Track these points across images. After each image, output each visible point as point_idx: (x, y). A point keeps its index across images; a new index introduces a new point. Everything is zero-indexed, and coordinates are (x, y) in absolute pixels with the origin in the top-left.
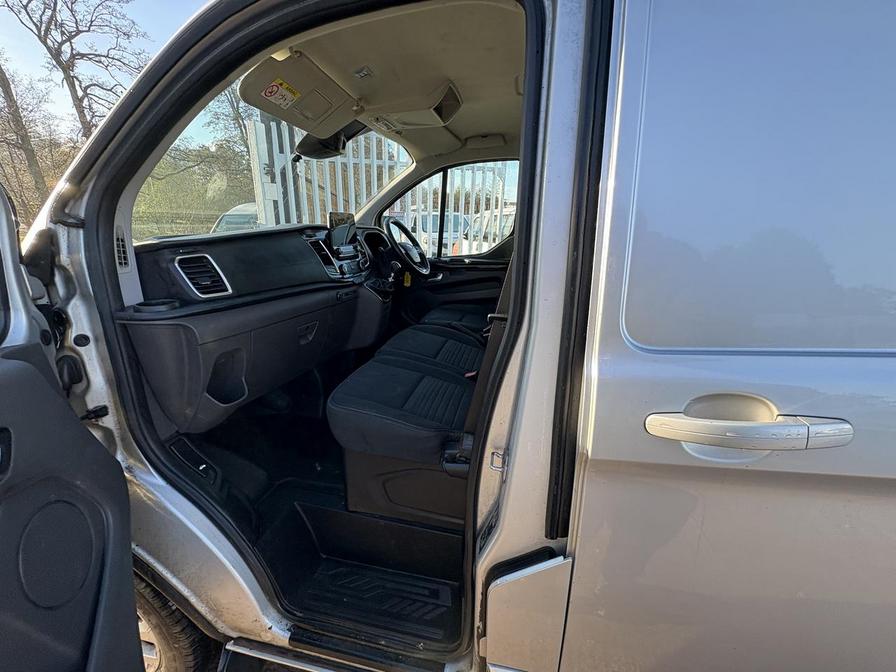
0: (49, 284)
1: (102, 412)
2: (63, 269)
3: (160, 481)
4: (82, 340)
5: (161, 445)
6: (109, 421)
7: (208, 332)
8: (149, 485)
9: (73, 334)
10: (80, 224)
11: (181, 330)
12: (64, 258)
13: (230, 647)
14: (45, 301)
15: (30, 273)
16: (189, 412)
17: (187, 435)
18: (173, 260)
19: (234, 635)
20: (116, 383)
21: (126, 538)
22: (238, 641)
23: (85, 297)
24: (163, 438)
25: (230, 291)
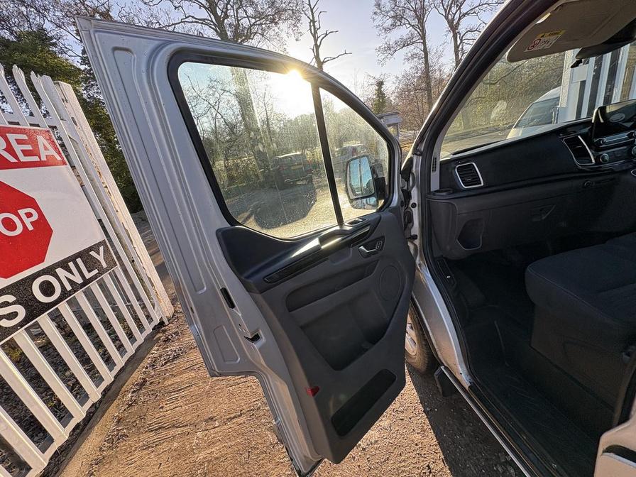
0: (408, 181)
1: (415, 237)
2: (413, 174)
3: (429, 275)
4: (414, 205)
5: (434, 259)
6: (417, 242)
7: (464, 208)
8: (425, 276)
9: (412, 202)
10: (421, 154)
11: (450, 205)
12: (414, 170)
13: (442, 367)
14: (405, 188)
15: (402, 177)
16: (448, 247)
17: (446, 259)
18: (455, 168)
19: (446, 365)
20: (422, 226)
21: (410, 289)
22: (446, 368)
23: (417, 187)
24: (435, 256)
25: (482, 184)
